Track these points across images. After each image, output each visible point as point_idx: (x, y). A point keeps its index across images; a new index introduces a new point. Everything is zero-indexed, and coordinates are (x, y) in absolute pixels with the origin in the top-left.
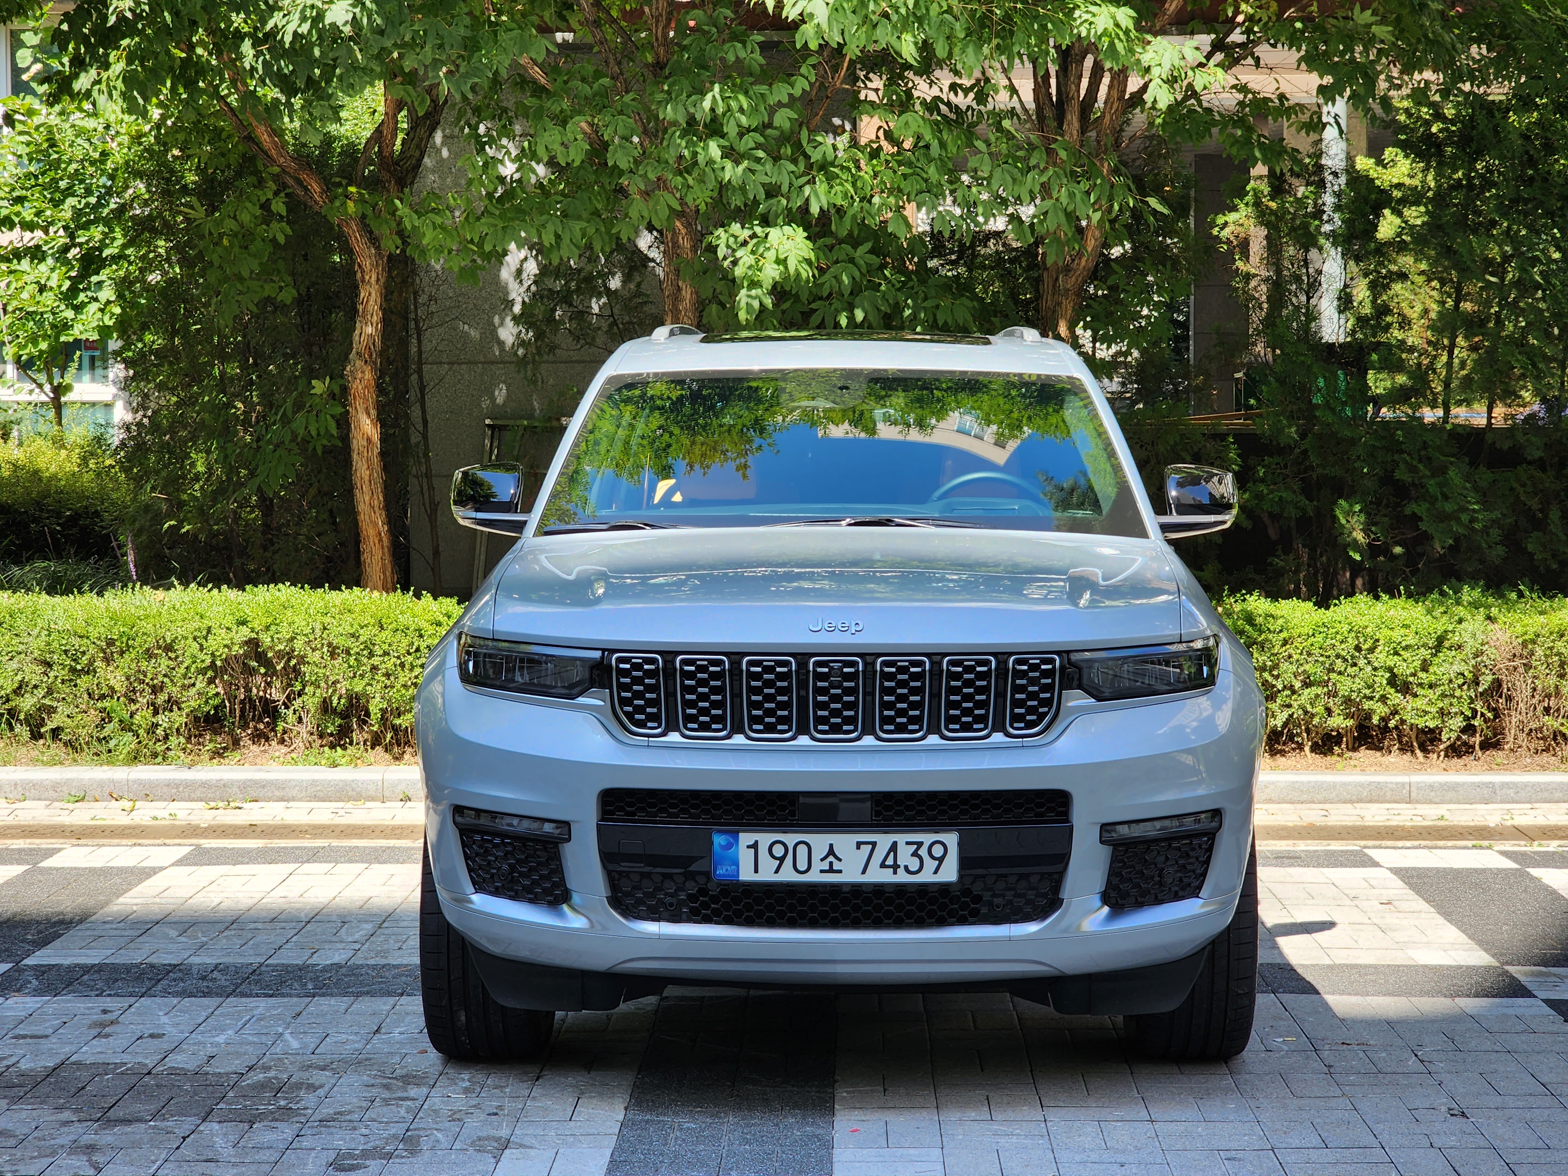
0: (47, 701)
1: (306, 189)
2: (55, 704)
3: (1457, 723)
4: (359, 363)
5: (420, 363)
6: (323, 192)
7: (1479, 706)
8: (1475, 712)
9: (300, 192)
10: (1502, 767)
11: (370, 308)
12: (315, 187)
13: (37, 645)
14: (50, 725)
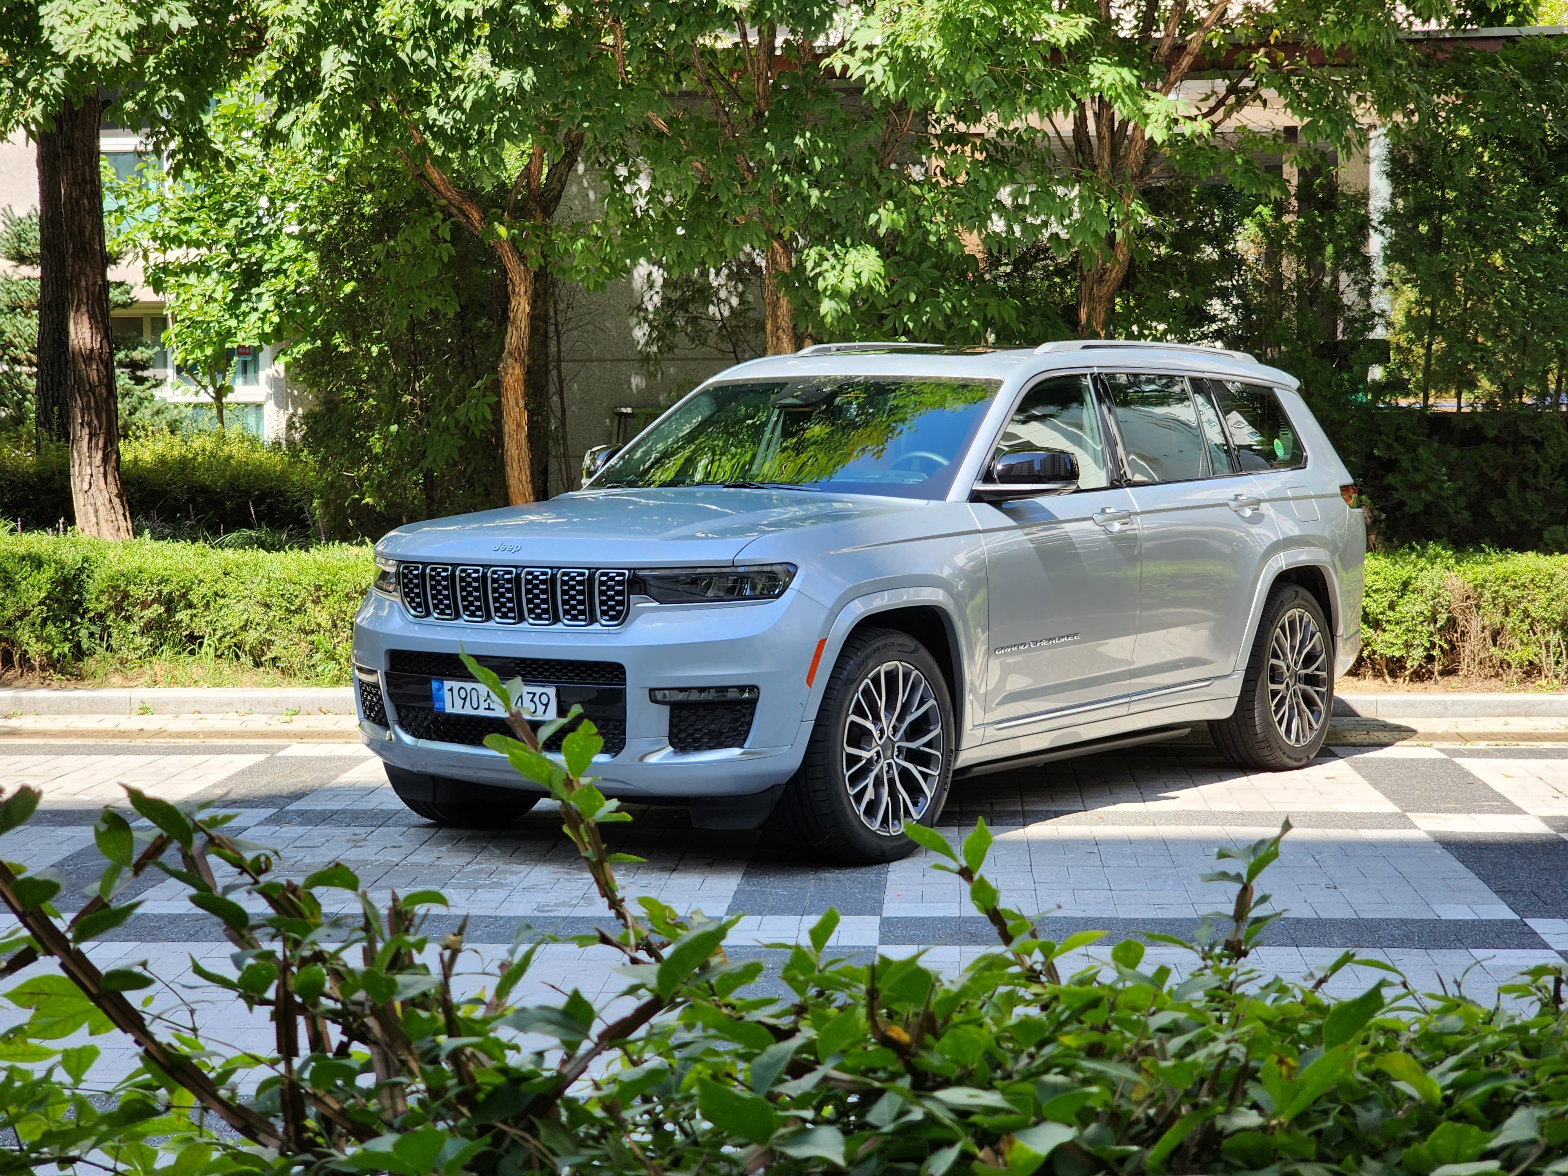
0: (267, 636)
1: (467, 217)
2: (273, 638)
3: (1418, 653)
4: (510, 361)
5: (559, 361)
6: (482, 219)
7: (1436, 639)
8: (1433, 645)
9: (463, 220)
10: (1456, 690)
11: (519, 315)
12: (475, 215)
13: (259, 590)
14: (270, 655)
